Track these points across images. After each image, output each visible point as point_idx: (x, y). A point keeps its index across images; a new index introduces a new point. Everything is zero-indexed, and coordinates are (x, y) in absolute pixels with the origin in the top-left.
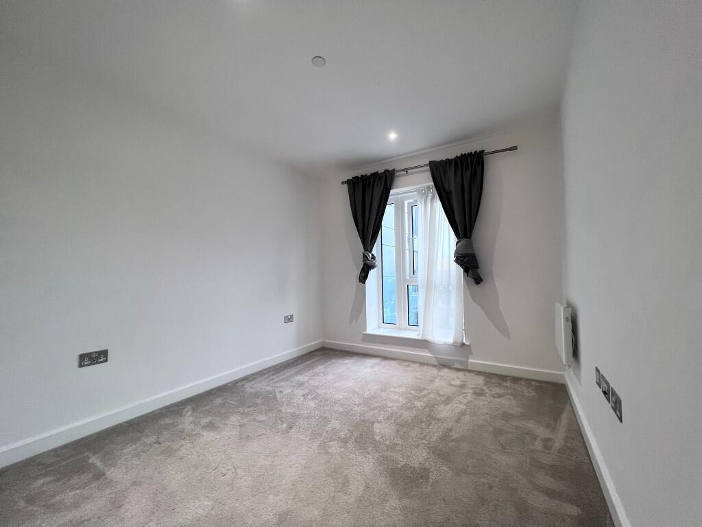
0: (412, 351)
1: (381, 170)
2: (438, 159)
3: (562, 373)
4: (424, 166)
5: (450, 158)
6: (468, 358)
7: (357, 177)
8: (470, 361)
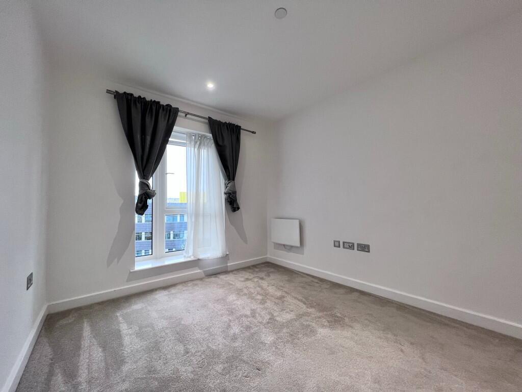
0: (192, 271)
1: (164, 102)
2: (214, 118)
3: (266, 256)
4: (204, 118)
5: (221, 121)
6: (227, 263)
7: (132, 95)
8: (228, 265)
